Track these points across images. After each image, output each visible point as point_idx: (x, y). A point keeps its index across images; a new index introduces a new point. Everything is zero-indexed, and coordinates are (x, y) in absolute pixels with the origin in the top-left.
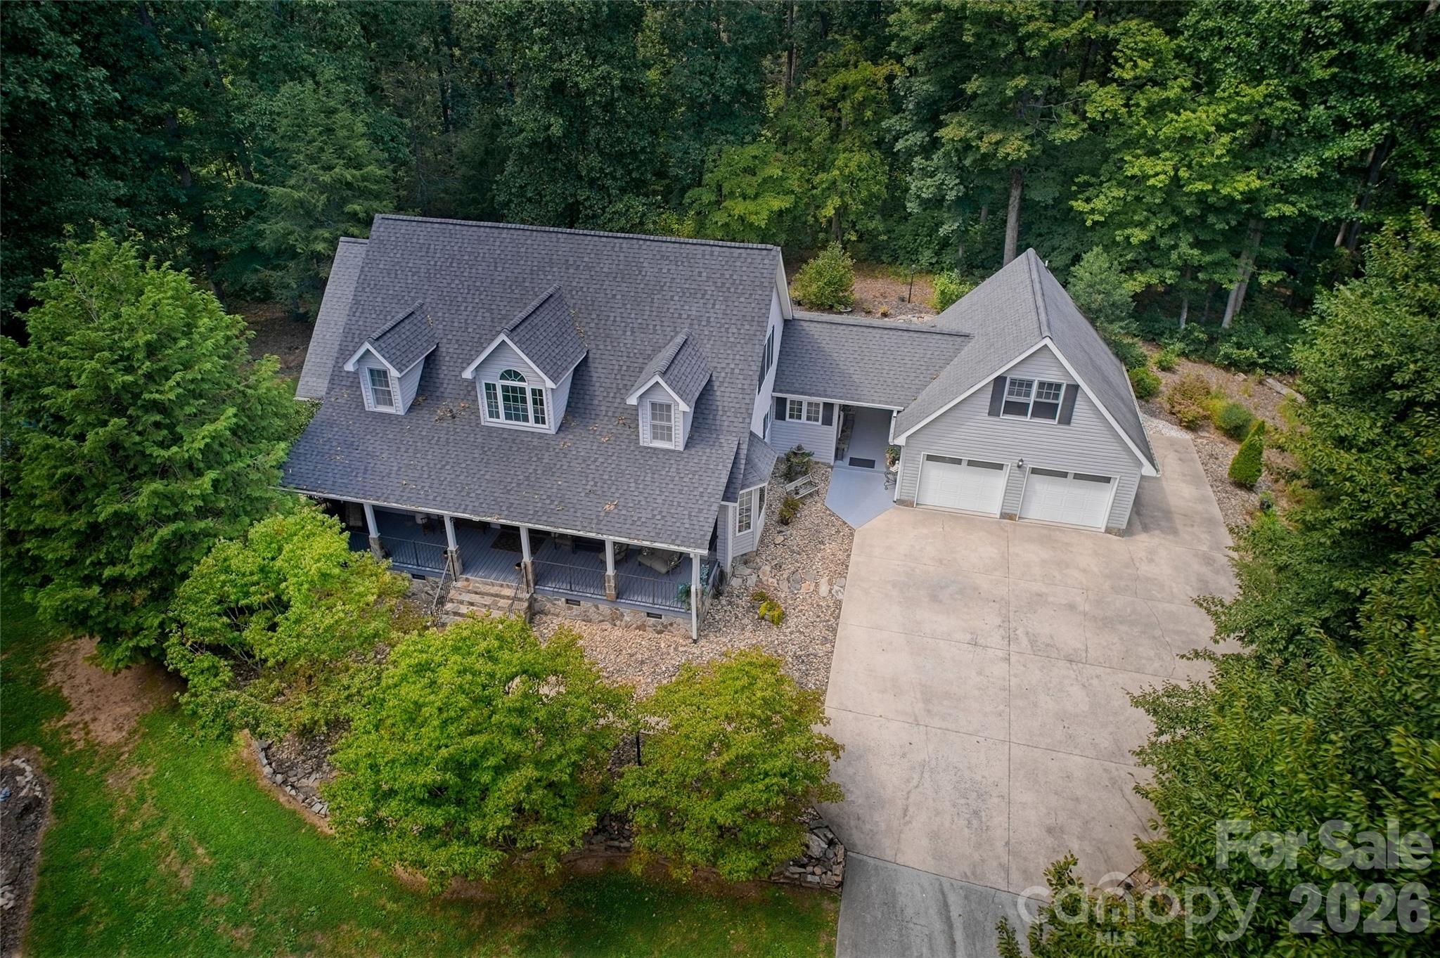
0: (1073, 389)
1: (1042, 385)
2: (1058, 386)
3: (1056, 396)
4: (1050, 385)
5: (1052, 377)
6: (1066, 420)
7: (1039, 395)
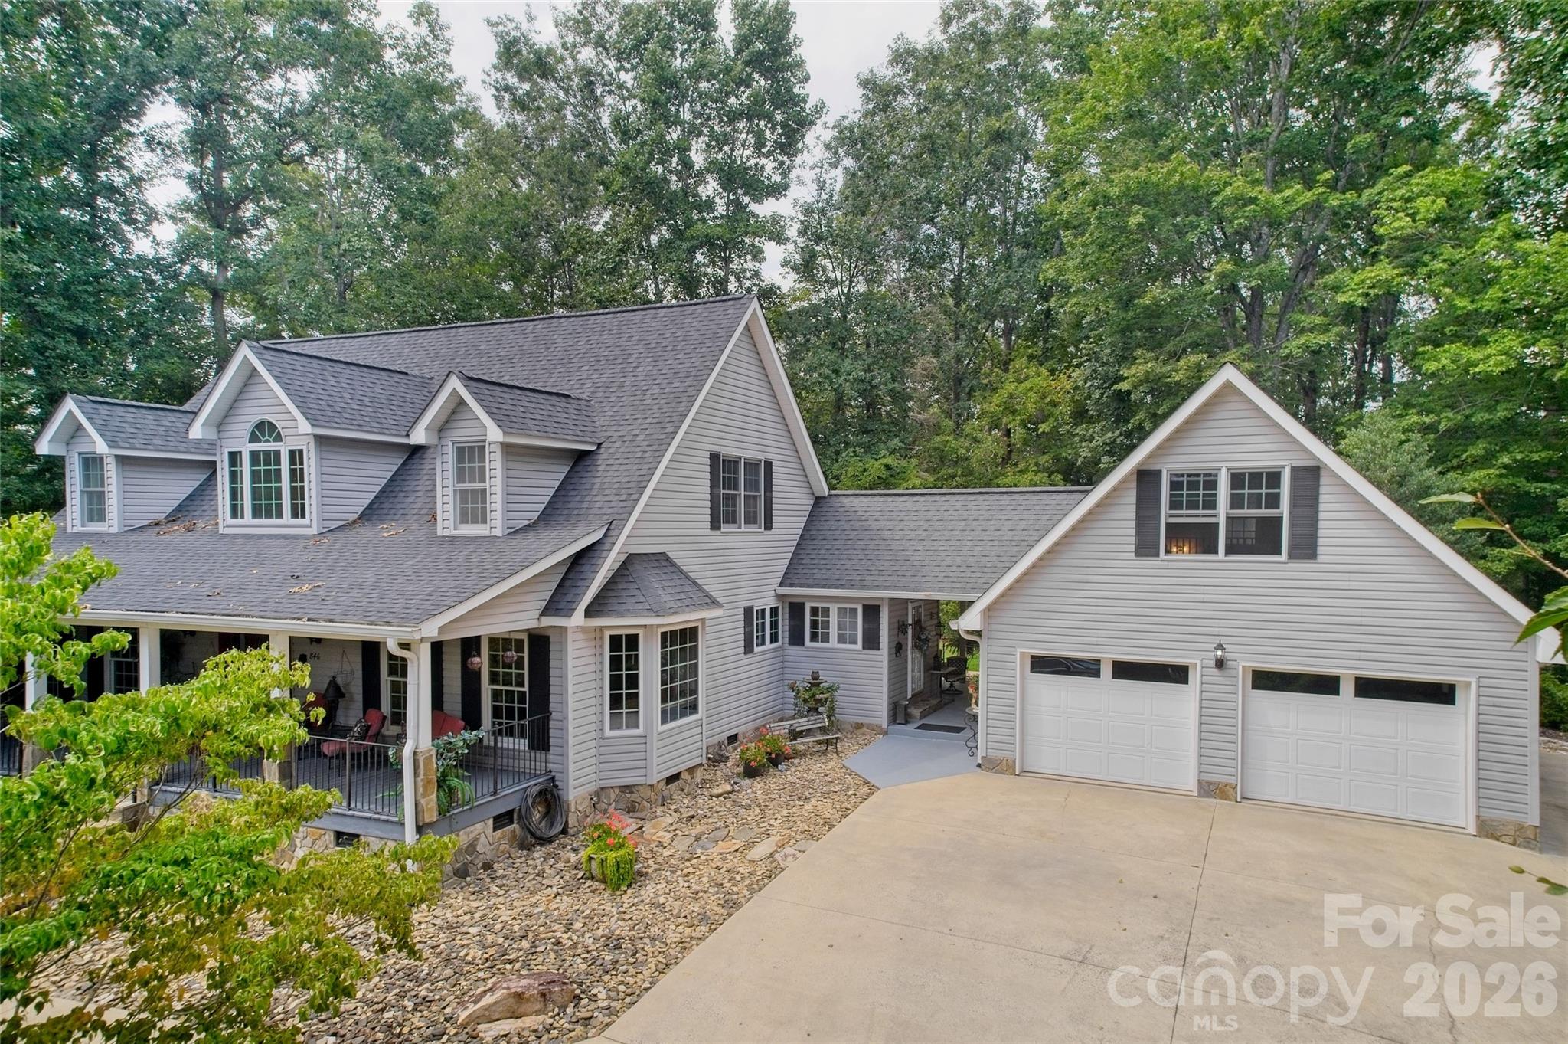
0: (1309, 476)
1: (1237, 479)
2: (1274, 478)
3: (1274, 501)
4: (1255, 478)
5: (1258, 456)
6: (1306, 548)
7: (1236, 502)
